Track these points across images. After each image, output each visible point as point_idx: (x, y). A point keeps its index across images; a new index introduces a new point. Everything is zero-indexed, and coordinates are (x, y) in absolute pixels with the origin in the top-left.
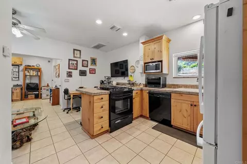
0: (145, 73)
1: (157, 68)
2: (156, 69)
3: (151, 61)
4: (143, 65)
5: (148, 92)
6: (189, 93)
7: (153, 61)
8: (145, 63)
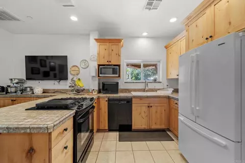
0: (99, 76)
1: (114, 72)
2: (113, 74)
3: (108, 63)
4: (97, 67)
5: (107, 99)
6: (148, 97)
7: (110, 64)
8: (99, 65)
